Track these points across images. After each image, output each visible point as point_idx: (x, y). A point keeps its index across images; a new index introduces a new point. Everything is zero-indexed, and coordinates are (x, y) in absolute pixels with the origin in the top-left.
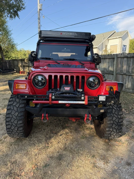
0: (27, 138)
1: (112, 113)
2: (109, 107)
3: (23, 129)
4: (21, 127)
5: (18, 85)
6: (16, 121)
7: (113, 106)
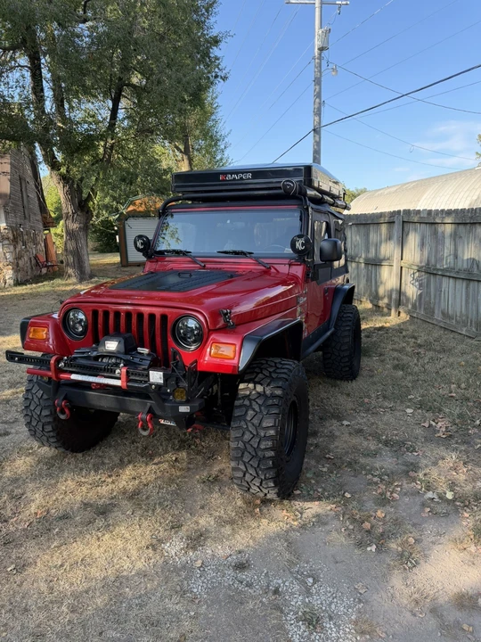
0: (80, 455)
1: (245, 420)
2: (241, 401)
3: (53, 430)
4: (49, 423)
5: (34, 330)
6: (39, 408)
7: (254, 400)
